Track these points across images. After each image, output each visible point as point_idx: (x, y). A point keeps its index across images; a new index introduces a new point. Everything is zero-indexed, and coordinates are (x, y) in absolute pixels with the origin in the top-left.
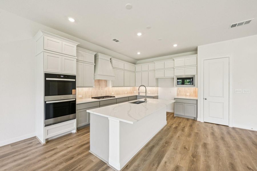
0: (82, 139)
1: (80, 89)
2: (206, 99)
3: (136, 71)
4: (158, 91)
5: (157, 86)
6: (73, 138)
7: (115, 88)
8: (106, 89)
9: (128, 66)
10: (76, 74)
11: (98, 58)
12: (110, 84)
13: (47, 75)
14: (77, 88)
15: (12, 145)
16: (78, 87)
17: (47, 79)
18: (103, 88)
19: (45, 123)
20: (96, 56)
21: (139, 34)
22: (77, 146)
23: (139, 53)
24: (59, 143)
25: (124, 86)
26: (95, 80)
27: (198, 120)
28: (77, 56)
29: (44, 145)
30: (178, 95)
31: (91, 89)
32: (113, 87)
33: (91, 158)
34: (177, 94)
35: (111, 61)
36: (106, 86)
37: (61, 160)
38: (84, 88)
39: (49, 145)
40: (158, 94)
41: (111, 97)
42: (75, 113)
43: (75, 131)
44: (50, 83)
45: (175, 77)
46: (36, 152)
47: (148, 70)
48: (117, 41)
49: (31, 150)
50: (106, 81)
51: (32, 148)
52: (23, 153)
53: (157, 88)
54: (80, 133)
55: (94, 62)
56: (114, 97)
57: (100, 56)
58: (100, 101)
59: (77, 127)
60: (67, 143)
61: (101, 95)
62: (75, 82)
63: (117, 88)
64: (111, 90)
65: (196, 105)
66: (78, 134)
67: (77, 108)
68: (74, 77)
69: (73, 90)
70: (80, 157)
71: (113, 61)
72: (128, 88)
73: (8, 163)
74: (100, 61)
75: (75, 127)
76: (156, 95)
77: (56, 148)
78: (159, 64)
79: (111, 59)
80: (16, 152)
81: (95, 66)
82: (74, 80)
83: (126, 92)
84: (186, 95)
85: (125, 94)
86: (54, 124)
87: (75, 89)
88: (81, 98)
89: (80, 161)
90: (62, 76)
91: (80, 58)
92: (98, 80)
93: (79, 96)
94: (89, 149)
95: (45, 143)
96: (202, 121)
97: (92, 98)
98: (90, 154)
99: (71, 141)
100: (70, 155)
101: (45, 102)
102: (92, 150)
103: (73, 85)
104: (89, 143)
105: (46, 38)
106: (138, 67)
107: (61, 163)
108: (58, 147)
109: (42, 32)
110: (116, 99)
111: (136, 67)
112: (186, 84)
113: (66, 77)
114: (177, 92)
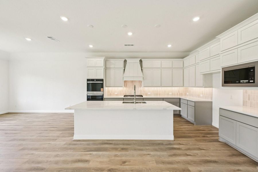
4: (212, 95)
10: (103, 78)
11: (127, 63)
13: (88, 80)
14: (104, 88)
23: (169, 46)
28: (105, 65)
30: (244, 103)
35: (140, 63)
40: (212, 98)
45: (221, 70)
55: (123, 67)
57: (129, 61)
62: (103, 83)
64: (146, 90)
68: (102, 80)
69: (101, 89)
71: (143, 61)
76: (210, 100)
79: (140, 61)
81: (124, 70)
85: (168, 94)
90: (95, 80)
92: (132, 81)
93: (115, 93)
101: (88, 95)
103: (102, 86)
111: (185, 61)
112: (240, 83)
113: (97, 80)
114: (244, 99)
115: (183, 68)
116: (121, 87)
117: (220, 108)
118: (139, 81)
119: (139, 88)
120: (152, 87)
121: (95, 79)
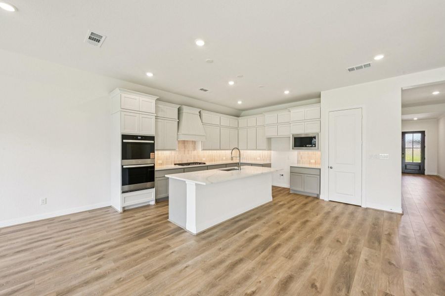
0: (161, 210)
1: (160, 152)
2: (331, 168)
3: (240, 126)
4: (271, 157)
5: (270, 149)
6: (152, 209)
7: (208, 152)
8: (195, 153)
9: (226, 120)
10: (154, 134)
11: (183, 112)
12: (199, 146)
13: (124, 137)
14: (156, 152)
15: (90, 211)
16: (158, 150)
17: (124, 141)
18: (190, 152)
19: (122, 189)
20: (179, 110)
21: (231, 83)
22: (155, 215)
24: (136, 213)
25: (220, 149)
26: (179, 141)
27: (321, 197)
28: (157, 111)
29: (121, 213)
30: (298, 162)
31: (173, 152)
32: (203, 150)
33: (169, 225)
34: (298, 160)
35: (200, 116)
36: (195, 149)
37: (140, 224)
38: (164, 152)
39: (126, 213)
40: (270, 160)
41: (200, 163)
42: (154, 181)
43: (153, 203)
44: (128, 145)
45: (291, 136)
46: (114, 218)
47: (255, 125)
48: (206, 91)
49: (109, 216)
50: (194, 142)
51: (109, 215)
52: (103, 218)
53: (269, 152)
54: (159, 205)
55: (177, 118)
56: (204, 163)
57: (185, 109)
58: (184, 168)
59: (157, 198)
60: (145, 212)
61: (187, 161)
62: (153, 144)
63: (210, 152)
64: (200, 154)
65: (319, 176)
66: (157, 206)
67: (156, 175)
68: (152, 138)
69: (151, 154)
70: (158, 223)
71: (203, 114)
72: (227, 151)
73: (91, 224)
74: (184, 116)
75: (153, 197)
76: (268, 162)
77: (134, 216)
78: (270, 118)
79: (200, 112)
80: (95, 217)
81: (178, 122)
82: (153, 142)
83: (224, 158)
84: (310, 163)
85: (222, 160)
86: (131, 191)
87: (154, 152)
88: (161, 164)
89: (158, 226)
90: (140, 138)
91: (160, 114)
92: (183, 141)
93: (159, 161)
94: (168, 218)
95: (122, 211)
96: (327, 199)
97: (175, 164)
98: (169, 222)
99: (149, 211)
100: (149, 221)
101: (122, 166)
102: (170, 219)
103: (152, 148)
104: (168, 214)
105: (123, 95)
106: (242, 121)
107: (140, 226)
108: (135, 215)
109: (120, 90)
110: (207, 166)
111: (239, 120)
112: (306, 146)
113: (144, 138)
114: (298, 158)
115: (237, 128)
116: (174, 150)
117: (291, 167)
118: (193, 141)
119: (193, 152)
120: (211, 150)
121: (140, 136)
